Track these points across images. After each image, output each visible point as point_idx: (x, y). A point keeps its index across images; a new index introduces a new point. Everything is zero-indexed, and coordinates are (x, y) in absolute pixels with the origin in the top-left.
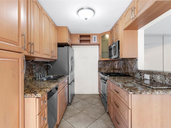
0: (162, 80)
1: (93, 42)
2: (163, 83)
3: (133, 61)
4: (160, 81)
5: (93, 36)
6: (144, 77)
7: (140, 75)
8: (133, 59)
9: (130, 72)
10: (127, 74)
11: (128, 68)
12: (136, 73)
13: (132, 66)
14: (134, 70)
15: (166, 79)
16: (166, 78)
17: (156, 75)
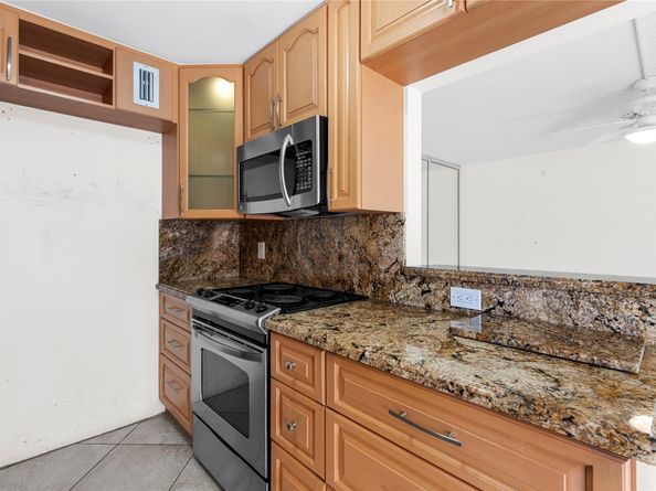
0: (556, 312)
1: (137, 100)
2: (560, 326)
3: (377, 227)
4: (543, 317)
5: (138, 67)
6: (446, 299)
7: (423, 293)
8: (380, 218)
9: (355, 280)
10: (339, 288)
11: (340, 258)
12: (394, 280)
13: (372, 247)
14: (383, 268)
15: (576, 307)
16: (578, 303)
17: (522, 292)
